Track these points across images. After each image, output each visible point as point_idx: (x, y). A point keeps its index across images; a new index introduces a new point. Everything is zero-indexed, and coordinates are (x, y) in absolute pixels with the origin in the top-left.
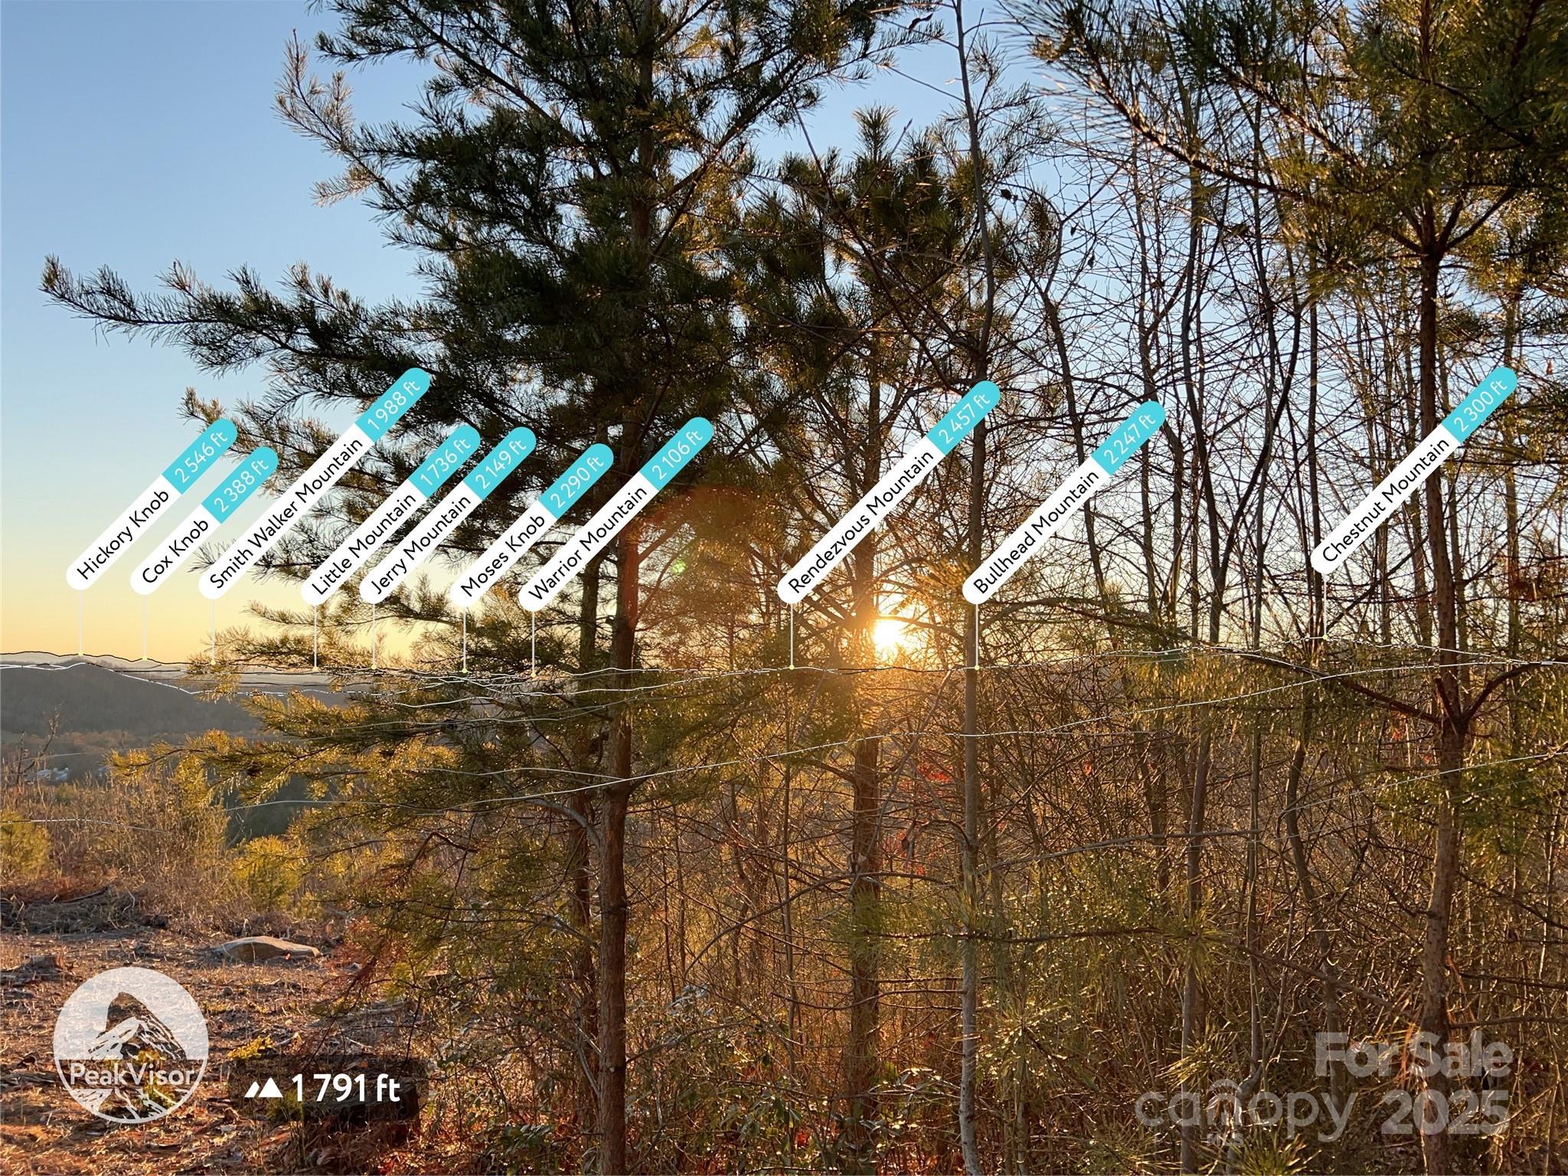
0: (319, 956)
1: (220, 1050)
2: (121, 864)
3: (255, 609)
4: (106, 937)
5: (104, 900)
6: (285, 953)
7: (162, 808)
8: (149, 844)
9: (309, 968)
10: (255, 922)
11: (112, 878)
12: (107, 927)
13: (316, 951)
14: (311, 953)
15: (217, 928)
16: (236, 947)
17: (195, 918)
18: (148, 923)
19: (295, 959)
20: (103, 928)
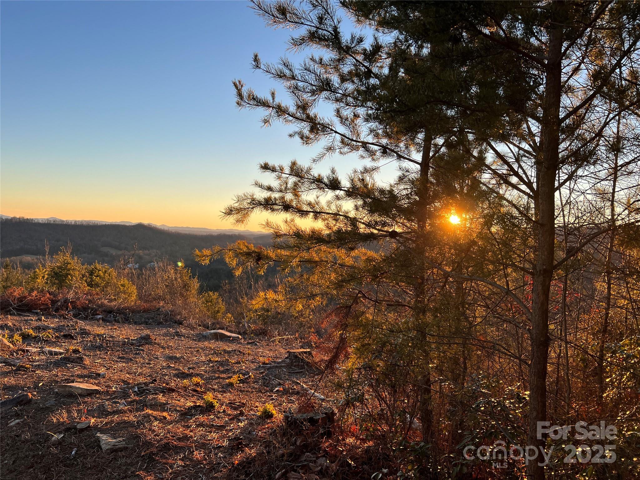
0: (241, 339)
1: (222, 378)
2: (164, 300)
3: (256, 184)
4: (161, 327)
5: (159, 313)
6: (230, 337)
7: (176, 279)
8: (172, 293)
9: (239, 343)
10: (213, 324)
11: (161, 304)
12: (161, 323)
13: (240, 337)
14: (239, 338)
15: (200, 326)
16: (211, 334)
17: (192, 321)
18: (176, 322)
19: (234, 340)
20: (159, 324)
